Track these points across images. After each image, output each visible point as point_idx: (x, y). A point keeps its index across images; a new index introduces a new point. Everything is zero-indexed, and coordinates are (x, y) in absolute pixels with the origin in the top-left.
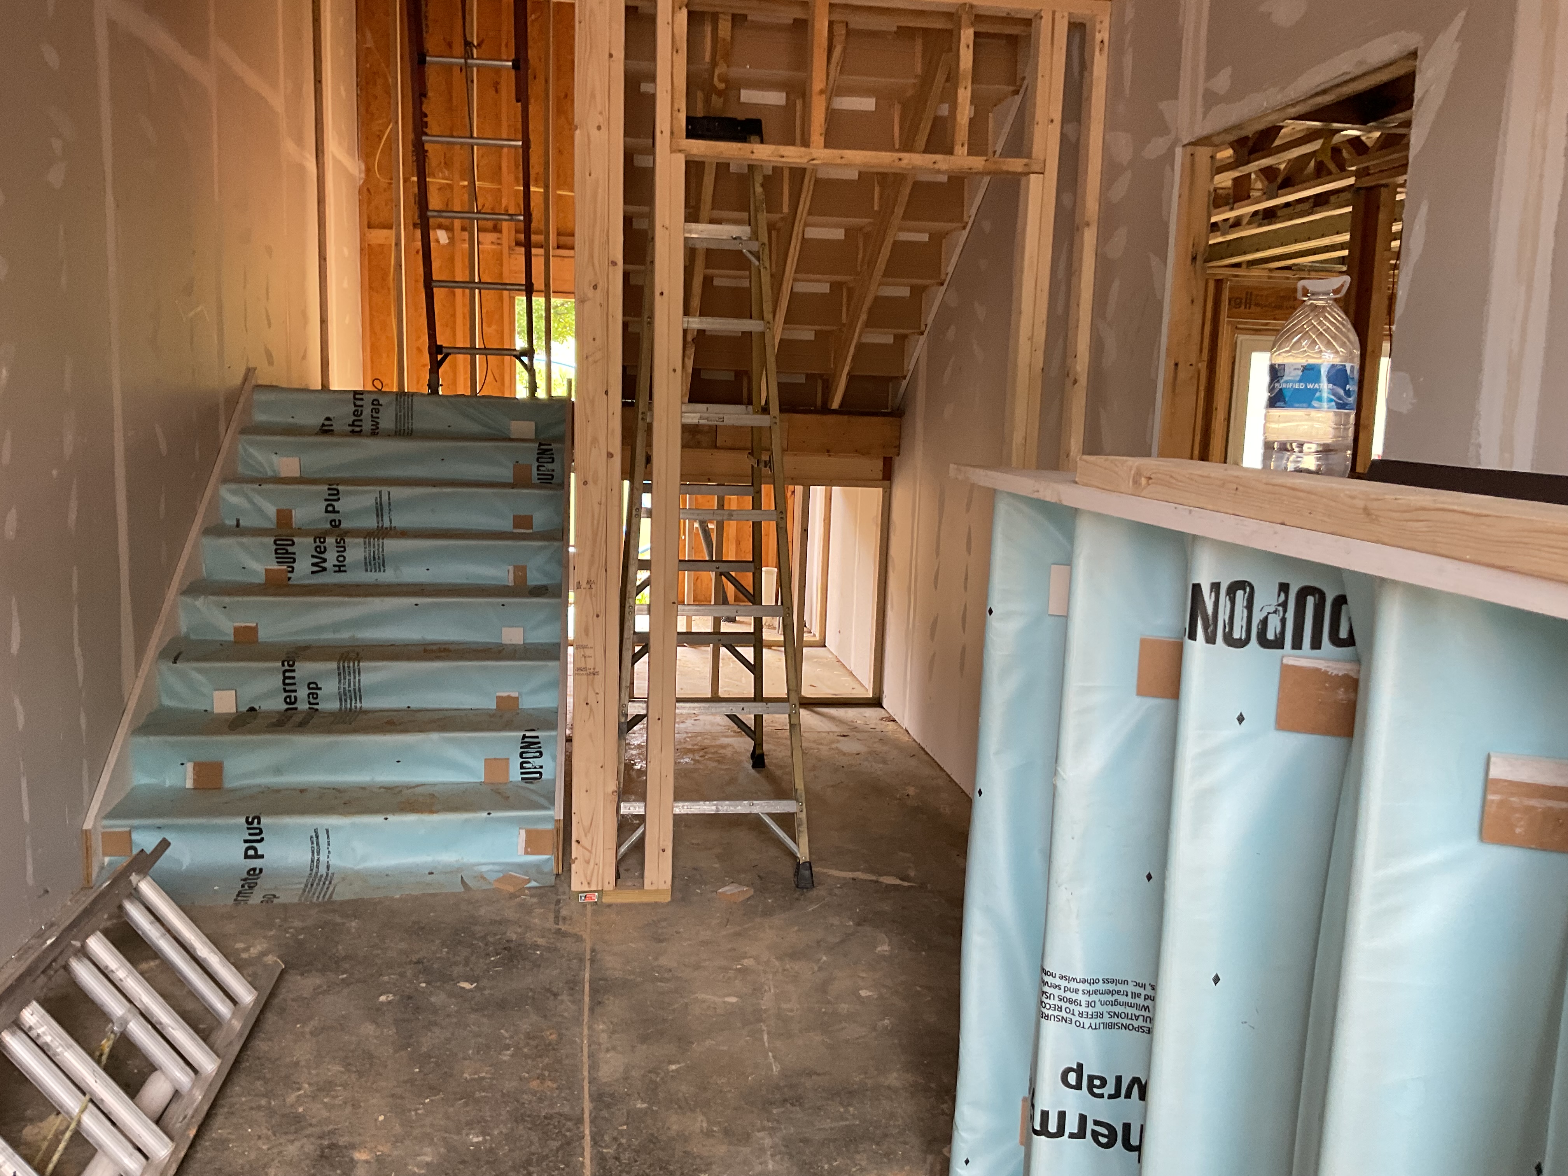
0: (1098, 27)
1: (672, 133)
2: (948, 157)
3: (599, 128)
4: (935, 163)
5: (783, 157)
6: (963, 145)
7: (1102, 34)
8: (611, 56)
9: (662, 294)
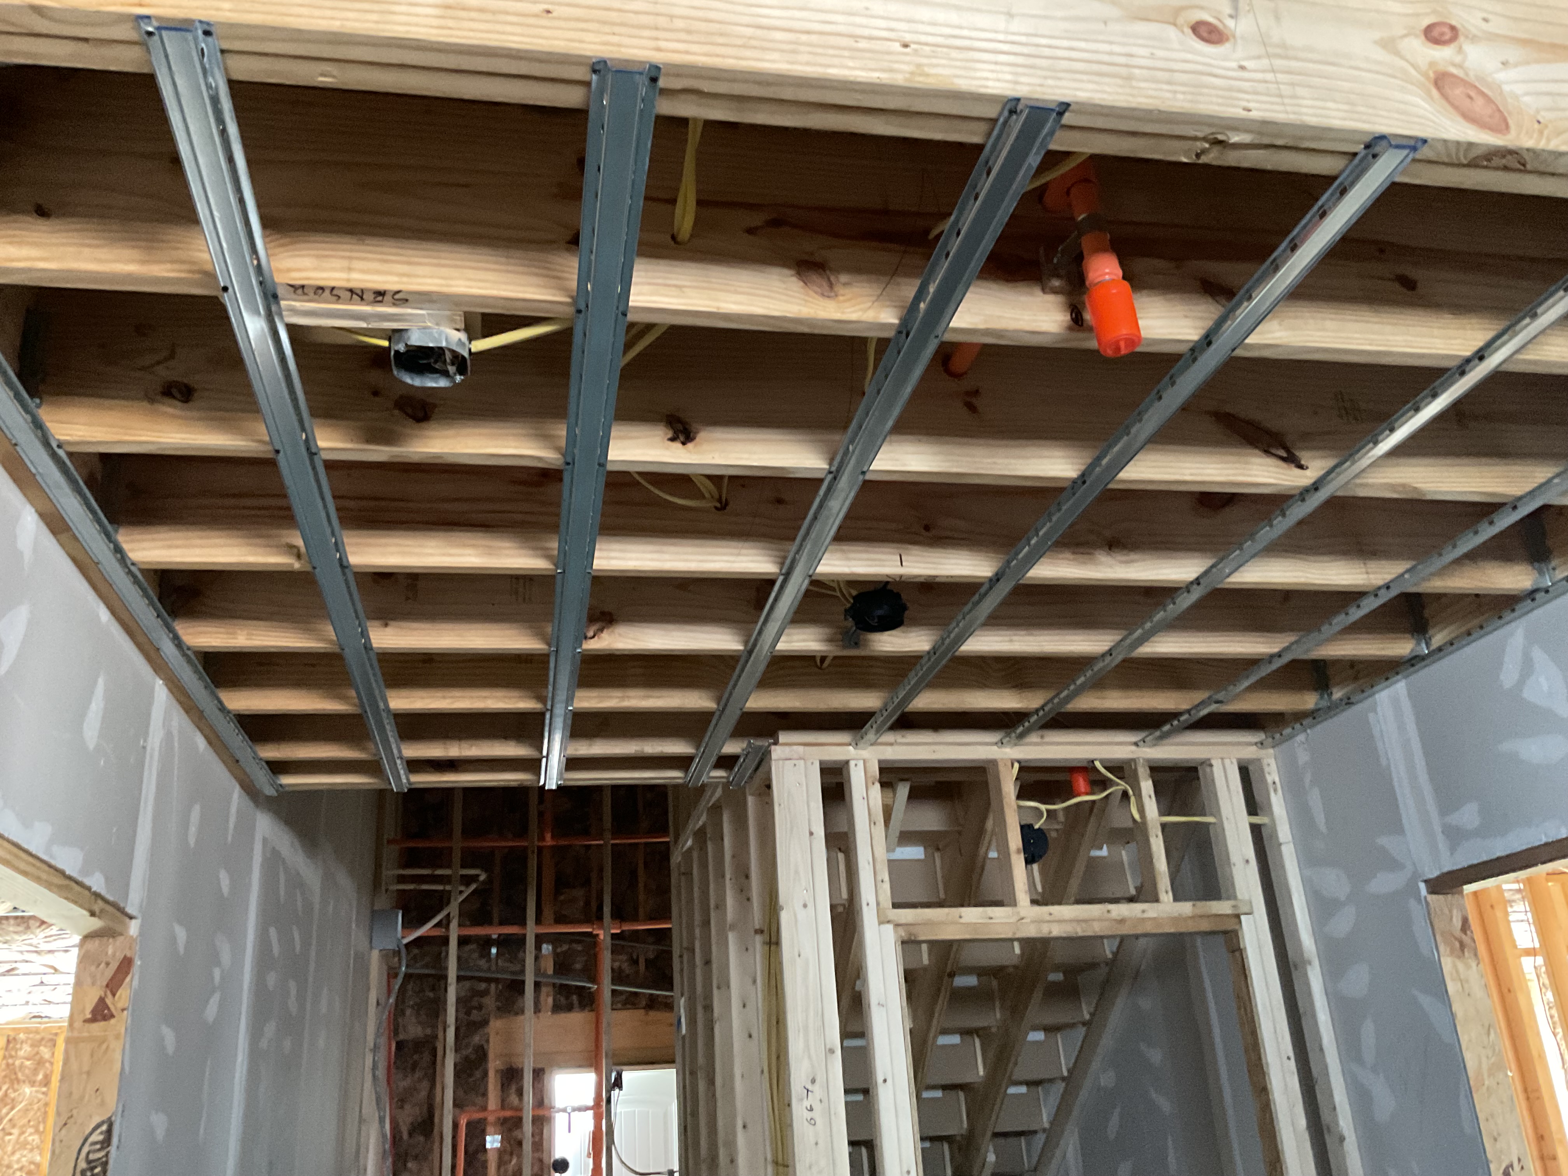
0: (1266, 769)
1: (878, 904)
2: (1155, 904)
3: (805, 906)
4: (1143, 911)
5: (991, 918)
6: (1167, 892)
7: (1272, 773)
8: (811, 834)
9: (885, 1081)
